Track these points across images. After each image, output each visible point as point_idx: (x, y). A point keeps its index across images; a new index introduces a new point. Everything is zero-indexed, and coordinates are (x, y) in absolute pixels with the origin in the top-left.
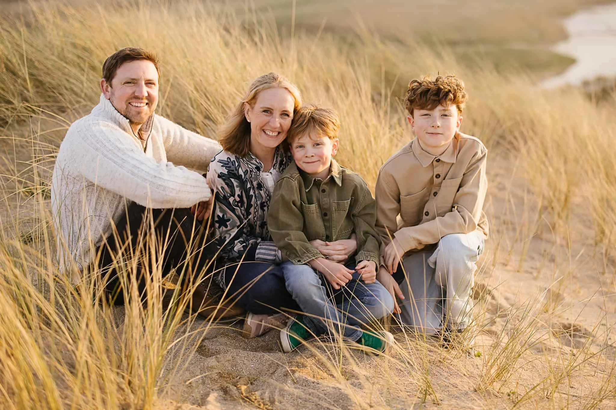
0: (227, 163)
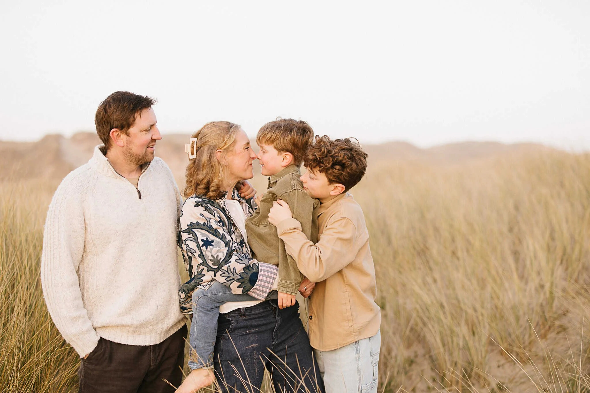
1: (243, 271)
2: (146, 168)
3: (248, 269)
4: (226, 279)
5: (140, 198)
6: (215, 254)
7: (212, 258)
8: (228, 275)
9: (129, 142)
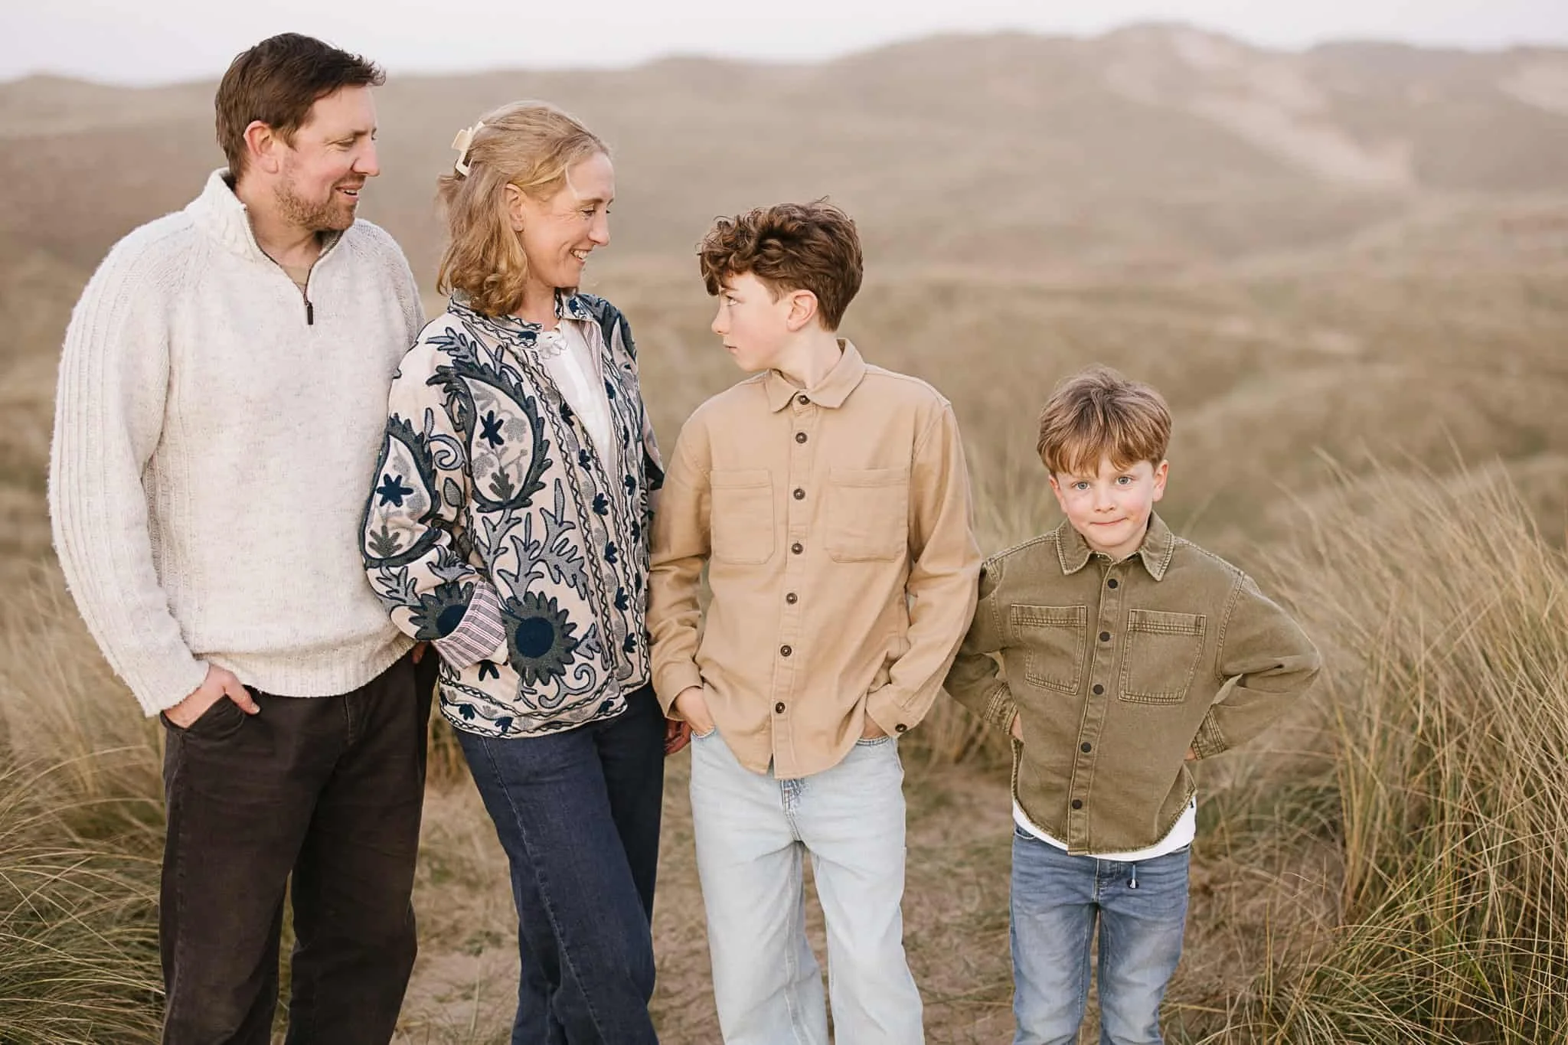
0: (449, 340)
1: (432, 593)
2: (331, 244)
3: (449, 592)
4: (387, 592)
5: (310, 322)
6: (393, 528)
7: (380, 533)
8: (395, 587)
9: (293, 165)
